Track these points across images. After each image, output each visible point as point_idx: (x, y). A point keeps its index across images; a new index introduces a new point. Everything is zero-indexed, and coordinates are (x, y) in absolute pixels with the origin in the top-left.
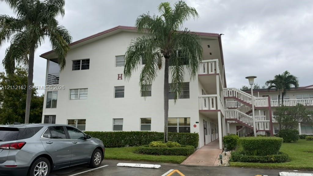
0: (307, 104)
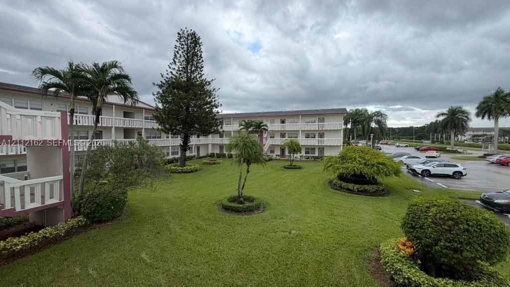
0: (78, 121)
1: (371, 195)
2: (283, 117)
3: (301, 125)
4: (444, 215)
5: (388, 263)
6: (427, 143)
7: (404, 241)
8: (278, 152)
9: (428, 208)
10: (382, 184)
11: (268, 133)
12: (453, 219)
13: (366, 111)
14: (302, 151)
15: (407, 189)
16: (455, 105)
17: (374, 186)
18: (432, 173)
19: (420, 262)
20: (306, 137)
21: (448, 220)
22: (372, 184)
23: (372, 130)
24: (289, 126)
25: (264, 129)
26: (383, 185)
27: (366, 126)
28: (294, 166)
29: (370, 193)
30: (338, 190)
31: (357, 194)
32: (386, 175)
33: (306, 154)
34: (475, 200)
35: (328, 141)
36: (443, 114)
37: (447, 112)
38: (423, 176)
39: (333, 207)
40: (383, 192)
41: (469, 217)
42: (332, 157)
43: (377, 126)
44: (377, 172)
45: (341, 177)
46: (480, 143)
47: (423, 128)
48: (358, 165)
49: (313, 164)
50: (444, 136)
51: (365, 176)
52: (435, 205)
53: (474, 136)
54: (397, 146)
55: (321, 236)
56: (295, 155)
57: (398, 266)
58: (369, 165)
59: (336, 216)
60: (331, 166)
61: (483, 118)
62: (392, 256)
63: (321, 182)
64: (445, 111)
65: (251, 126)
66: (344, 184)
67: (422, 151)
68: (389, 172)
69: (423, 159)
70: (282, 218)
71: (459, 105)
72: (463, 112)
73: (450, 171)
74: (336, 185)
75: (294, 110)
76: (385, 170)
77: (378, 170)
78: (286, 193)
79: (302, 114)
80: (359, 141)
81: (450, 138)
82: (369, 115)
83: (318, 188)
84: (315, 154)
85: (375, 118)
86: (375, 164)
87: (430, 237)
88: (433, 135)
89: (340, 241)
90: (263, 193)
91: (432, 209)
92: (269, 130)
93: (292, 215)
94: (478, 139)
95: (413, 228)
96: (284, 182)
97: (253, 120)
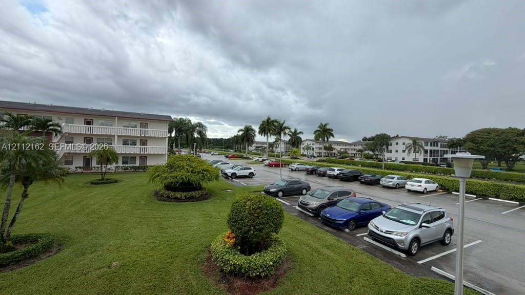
1: (197, 201)
2: (89, 117)
3: (117, 129)
4: (255, 206)
5: (219, 258)
6: (232, 152)
7: (228, 235)
8: (79, 163)
9: (245, 203)
10: (205, 189)
11: (62, 136)
12: (259, 208)
13: (190, 121)
14: (119, 161)
15: (222, 190)
16: (248, 124)
17: (200, 192)
18: (237, 175)
19: (239, 248)
20: (123, 144)
21: (257, 209)
22: (197, 190)
23: (194, 140)
24: (98, 129)
25: (55, 130)
26: (207, 190)
27: (190, 136)
28: (107, 179)
29: (195, 198)
30: (166, 201)
31: (185, 202)
32: (209, 180)
33: (123, 164)
34: (261, 191)
35: (151, 148)
36: (242, 130)
37: (243, 129)
38: (232, 178)
39: (163, 219)
40: (206, 196)
41: (267, 204)
42: (159, 167)
43: (199, 136)
44: (203, 178)
45: (168, 187)
46: (259, 152)
47: (229, 140)
48: (186, 173)
49: (134, 175)
50: (242, 146)
51: (192, 183)
52: (249, 200)
53: (257, 147)
54: (213, 155)
55: (152, 256)
56: (109, 166)
57: (226, 257)
58: (195, 172)
59: (166, 229)
60: (158, 176)
61: (262, 135)
62: (221, 251)
63: (146, 195)
64: (243, 128)
65: (27, 123)
66: (172, 194)
67: (229, 158)
68: (212, 177)
69: (231, 165)
70: (95, 251)
71: (250, 125)
72: (252, 130)
73: (247, 172)
74: (163, 196)
75: (106, 109)
76: (209, 175)
77: (204, 176)
78: (98, 216)
79: (120, 115)
80: (182, 150)
81: (245, 148)
82: (192, 125)
83: (143, 202)
84: (135, 164)
85: (197, 128)
86: (200, 171)
87: (247, 225)
88: (235, 146)
89: (174, 253)
90: (57, 223)
91: (248, 203)
92: (64, 131)
93: (111, 243)
94: (258, 149)
95: (236, 221)
96: (92, 203)
97: (30, 115)
